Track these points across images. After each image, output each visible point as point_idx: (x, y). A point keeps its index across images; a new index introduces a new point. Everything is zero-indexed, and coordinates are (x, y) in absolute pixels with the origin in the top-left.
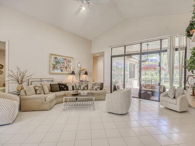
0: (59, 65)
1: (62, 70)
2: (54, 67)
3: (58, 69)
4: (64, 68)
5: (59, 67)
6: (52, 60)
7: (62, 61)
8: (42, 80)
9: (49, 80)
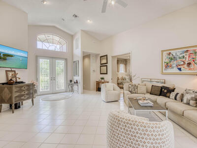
0: (175, 62)
1: (180, 69)
2: (167, 66)
3: (173, 68)
4: (186, 66)
5: (175, 65)
6: (164, 58)
7: (181, 56)
8: (152, 80)
9: (159, 81)
